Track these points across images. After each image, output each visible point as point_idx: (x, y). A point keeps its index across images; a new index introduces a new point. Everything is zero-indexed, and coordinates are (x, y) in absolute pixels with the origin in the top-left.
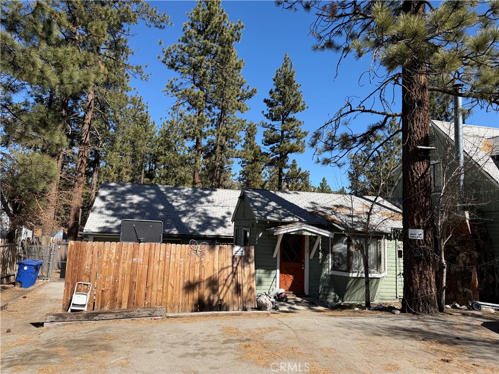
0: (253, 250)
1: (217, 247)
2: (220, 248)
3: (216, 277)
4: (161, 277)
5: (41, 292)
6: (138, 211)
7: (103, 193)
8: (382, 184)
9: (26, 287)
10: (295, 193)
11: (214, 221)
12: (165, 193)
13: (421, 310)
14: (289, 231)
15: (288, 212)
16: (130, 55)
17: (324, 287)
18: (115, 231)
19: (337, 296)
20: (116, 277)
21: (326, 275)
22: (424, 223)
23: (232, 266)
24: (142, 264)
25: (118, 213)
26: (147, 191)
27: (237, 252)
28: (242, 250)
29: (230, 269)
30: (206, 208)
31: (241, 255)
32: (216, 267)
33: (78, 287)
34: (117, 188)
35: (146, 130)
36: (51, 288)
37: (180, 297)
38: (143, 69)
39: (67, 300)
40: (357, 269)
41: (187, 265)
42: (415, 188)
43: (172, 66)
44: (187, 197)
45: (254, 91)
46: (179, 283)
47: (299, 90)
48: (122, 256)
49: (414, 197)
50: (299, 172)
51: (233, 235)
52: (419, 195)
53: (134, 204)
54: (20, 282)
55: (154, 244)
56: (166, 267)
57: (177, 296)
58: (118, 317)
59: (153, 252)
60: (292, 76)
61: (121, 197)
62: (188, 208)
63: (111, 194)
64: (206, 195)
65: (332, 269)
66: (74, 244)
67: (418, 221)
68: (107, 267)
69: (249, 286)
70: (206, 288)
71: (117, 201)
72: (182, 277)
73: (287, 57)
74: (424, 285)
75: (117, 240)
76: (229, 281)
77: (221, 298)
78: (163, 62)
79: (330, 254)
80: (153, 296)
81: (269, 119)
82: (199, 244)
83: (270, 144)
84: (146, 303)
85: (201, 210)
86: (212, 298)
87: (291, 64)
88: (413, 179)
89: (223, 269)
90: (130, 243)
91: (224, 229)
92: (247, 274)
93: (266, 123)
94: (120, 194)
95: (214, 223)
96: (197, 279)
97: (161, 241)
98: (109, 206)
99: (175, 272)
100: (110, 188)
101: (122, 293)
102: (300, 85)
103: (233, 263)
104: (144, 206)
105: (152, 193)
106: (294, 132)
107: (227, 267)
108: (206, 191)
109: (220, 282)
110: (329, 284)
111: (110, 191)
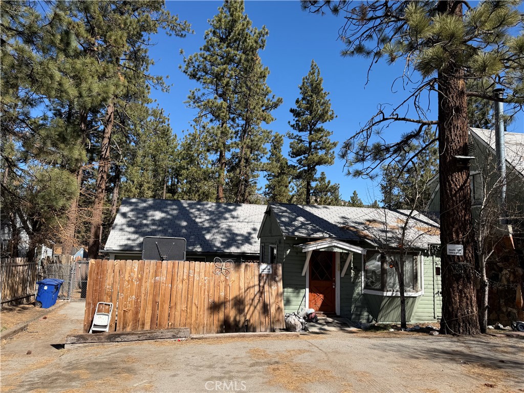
0: (281, 268)
1: (243, 265)
2: (246, 266)
3: (242, 297)
4: (185, 297)
5: (61, 312)
6: (160, 228)
7: (124, 209)
8: (418, 197)
9: (46, 307)
10: (324, 207)
11: (239, 238)
12: (188, 208)
13: (461, 331)
14: (318, 247)
15: (317, 227)
16: (150, 66)
17: (357, 307)
18: (137, 249)
19: (370, 316)
20: (138, 297)
21: (358, 294)
22: (464, 238)
23: (259, 285)
24: (165, 282)
25: (140, 231)
26: (169, 207)
27: (264, 269)
28: (269, 267)
29: (257, 288)
30: (231, 224)
31: (268, 273)
32: (242, 286)
33: (99, 308)
34: (139, 204)
35: (167, 143)
36: (71, 308)
37: (205, 317)
38: (164, 80)
39: (88, 320)
40: (392, 288)
41: (212, 284)
42: (453, 201)
43: (193, 76)
44: (211, 213)
45: (280, 101)
46: (204, 303)
47: (327, 98)
48: (145, 275)
49: (453, 210)
50: (329, 185)
51: (259, 252)
52: (458, 208)
53: (156, 221)
54: (40, 302)
55: (177, 262)
56: (190, 286)
57: (202, 316)
58: (141, 338)
59: (176, 271)
61: (143, 213)
62: (212, 224)
63: (132, 210)
64: (230, 211)
65: (365, 288)
66: (94, 263)
67: (458, 236)
68: (129, 286)
69: (277, 306)
70: (232, 308)
71: (138, 218)
72: (206, 296)
73: (314, 64)
74: (464, 304)
75: (139, 258)
76: (256, 301)
77: (248, 318)
78: (184, 72)
79: (363, 272)
80: (177, 316)
81: (296, 129)
82: (224, 262)
83: (297, 156)
84: (170, 324)
85: (226, 226)
86: (238, 318)
87: (319, 71)
88: (451, 191)
89: (249, 288)
90: (152, 261)
91: (250, 246)
92: (274, 293)
93: (293, 134)
94: (141, 210)
95: (239, 240)
96: (222, 299)
97: (185, 259)
98: (130, 223)
99: (199, 291)
100: (131, 204)
101: (144, 314)
102: (328, 93)
103: (260, 282)
104: (166, 222)
105: (174, 209)
106: (323, 142)
107: (254, 286)
108: (230, 206)
109: (246, 301)
110: (362, 303)
111: (132, 207)
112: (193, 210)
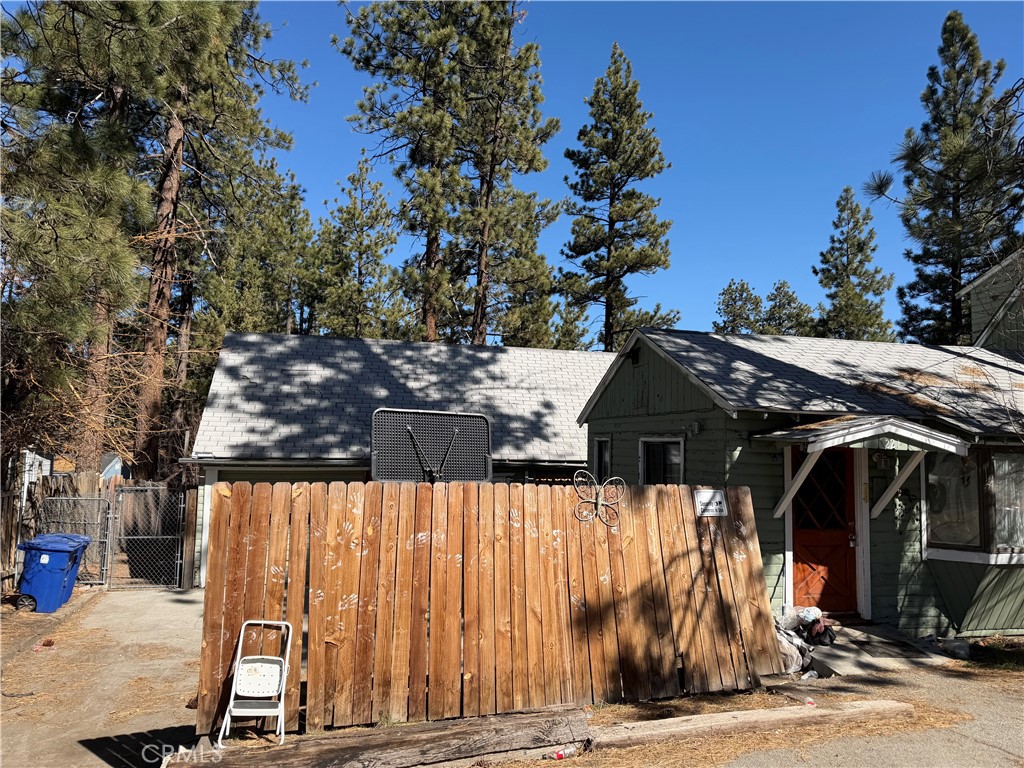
0: (749, 500)
1: (652, 492)
2: (660, 493)
3: (659, 584)
4: (503, 591)
5: (90, 622)
6: (325, 404)
7: (231, 358)
12: (385, 357)
15: (799, 386)
16: (262, 38)
17: (911, 596)
18: (276, 454)
19: (943, 618)
20: (368, 596)
21: (913, 561)
23: (700, 548)
24: (443, 548)
25: (277, 409)
26: (340, 354)
27: (707, 505)
28: (718, 498)
29: (695, 560)
30: (490, 393)
31: (717, 514)
32: (656, 554)
34: (265, 347)
35: (291, 229)
36: (115, 609)
37: (561, 650)
38: (297, 70)
39: (214, 681)
40: (1006, 542)
41: (574, 550)
43: (366, 62)
44: (439, 368)
45: (554, 125)
46: (558, 609)
47: (647, 126)
50: (656, 313)
53: (314, 386)
54: (31, 597)
55: (473, 484)
56: (515, 558)
57: (556, 652)
59: (474, 511)
60: (632, 93)
61: (278, 367)
62: (447, 394)
63: (251, 362)
64: (483, 363)
65: (930, 545)
66: (228, 493)
68: (340, 564)
69: (755, 610)
70: (636, 620)
71: (269, 379)
72: (562, 588)
73: (618, 51)
75: (365, 476)
76: (698, 596)
77: (682, 647)
78: (344, 51)
79: (923, 503)
80: (485, 653)
81: (580, 194)
83: (579, 254)
84: (467, 677)
85: (480, 397)
86: (655, 650)
87: (628, 68)
89: (673, 559)
90: (405, 485)
91: (544, 443)
92: (742, 573)
93: (574, 204)
94: (273, 360)
96: (606, 594)
97: (489, 476)
98: (250, 391)
99: (542, 569)
100: (247, 346)
101: (389, 649)
102: (651, 116)
103: (700, 542)
104: (338, 389)
105: (351, 360)
106: (639, 223)
107: (686, 554)
108: (481, 352)
109: (671, 599)
110: (922, 585)
111: (249, 355)
112: (397, 362)
